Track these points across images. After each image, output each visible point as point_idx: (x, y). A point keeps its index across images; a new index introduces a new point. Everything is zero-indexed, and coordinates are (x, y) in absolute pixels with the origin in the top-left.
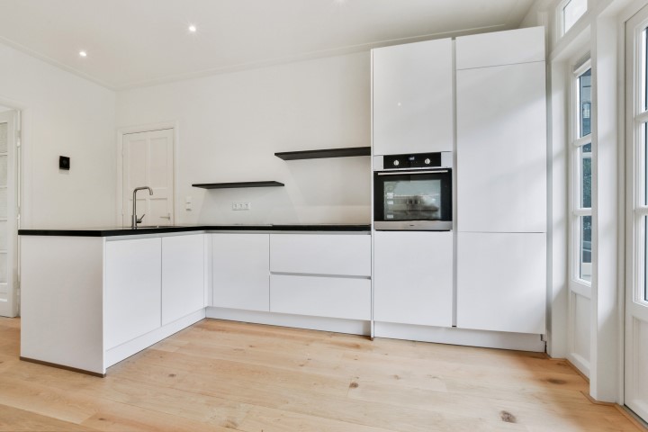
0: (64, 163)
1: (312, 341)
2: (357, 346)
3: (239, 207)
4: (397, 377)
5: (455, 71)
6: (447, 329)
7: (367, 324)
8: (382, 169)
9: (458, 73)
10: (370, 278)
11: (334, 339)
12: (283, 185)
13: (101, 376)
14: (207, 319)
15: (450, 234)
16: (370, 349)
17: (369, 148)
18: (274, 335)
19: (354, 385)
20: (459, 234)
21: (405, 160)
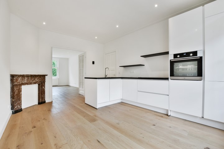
0: (93, 63)
1: (148, 112)
2: (162, 117)
3: (132, 72)
4: (170, 127)
5: (204, 18)
6: (200, 118)
7: (167, 110)
8: (173, 59)
9: (205, 19)
10: (168, 95)
11: (156, 113)
12: (144, 65)
13: (97, 109)
14: (122, 102)
15: (202, 81)
16: (166, 118)
17: (168, 52)
18: (137, 109)
19: (154, 125)
20: (205, 82)
21: (182, 55)
